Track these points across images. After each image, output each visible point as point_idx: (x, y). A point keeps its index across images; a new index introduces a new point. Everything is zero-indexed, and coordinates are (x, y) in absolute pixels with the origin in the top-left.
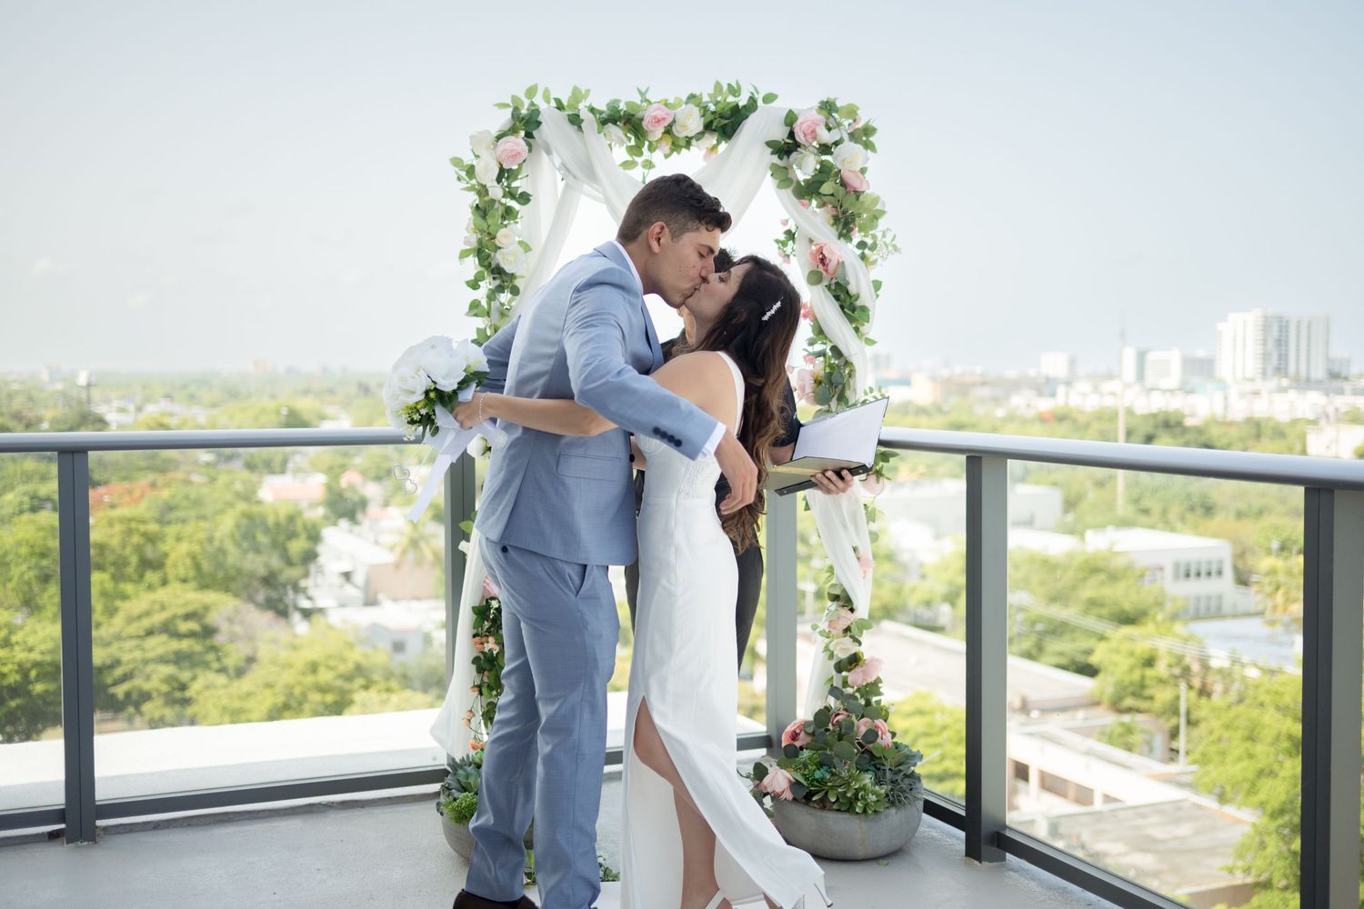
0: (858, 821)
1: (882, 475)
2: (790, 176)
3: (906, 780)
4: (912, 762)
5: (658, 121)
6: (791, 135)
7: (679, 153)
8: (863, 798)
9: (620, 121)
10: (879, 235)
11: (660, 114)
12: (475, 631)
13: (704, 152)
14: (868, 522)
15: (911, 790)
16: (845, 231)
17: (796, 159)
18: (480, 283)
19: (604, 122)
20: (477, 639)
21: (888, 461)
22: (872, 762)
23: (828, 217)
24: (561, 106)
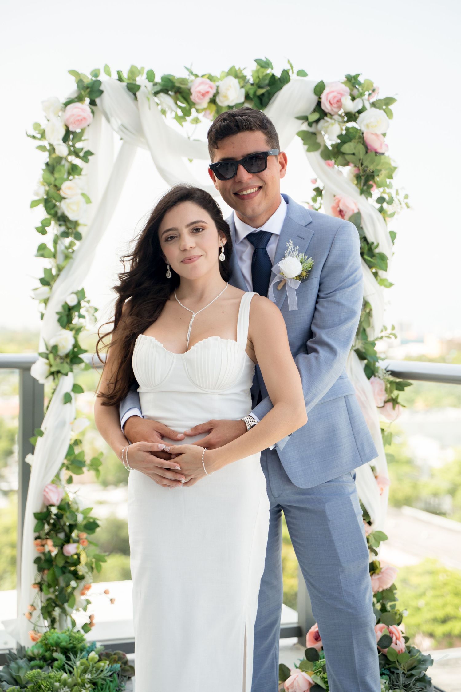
1: (397, 402)
2: (318, 141)
3: (419, 684)
4: (424, 667)
5: (204, 93)
6: (319, 104)
9: (171, 91)
10: (394, 192)
12: (37, 534)
14: (384, 445)
16: (365, 188)
17: (325, 126)
18: (47, 229)
19: (158, 92)
20: (39, 541)
21: (403, 390)
22: (387, 666)
23: (352, 176)
24: (120, 77)
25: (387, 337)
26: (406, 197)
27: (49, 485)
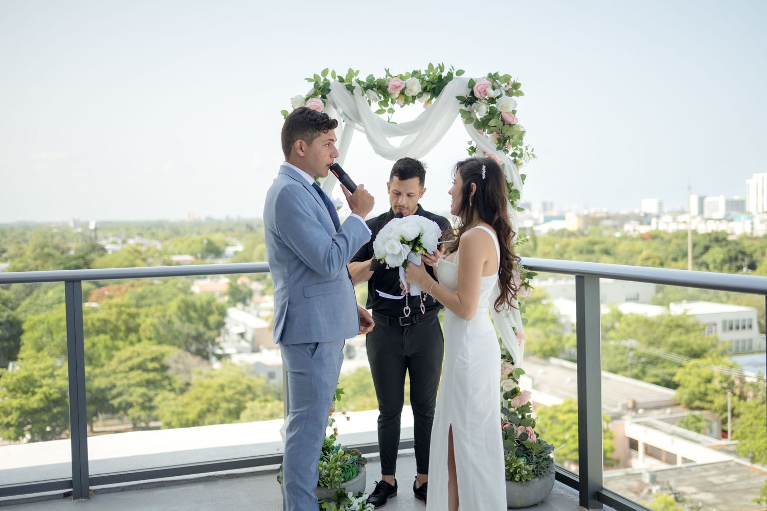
1: (528, 286)
2: (472, 116)
3: (545, 462)
4: (548, 451)
5: (397, 88)
6: (472, 93)
7: (409, 105)
8: (519, 472)
9: (375, 88)
10: (524, 149)
11: (397, 83)
13: (423, 103)
14: (521, 313)
15: (548, 467)
16: (504, 147)
17: (475, 107)
19: (366, 89)
21: (532, 278)
22: (525, 451)
24: (341, 80)
25: (521, 243)
26: (533, 150)
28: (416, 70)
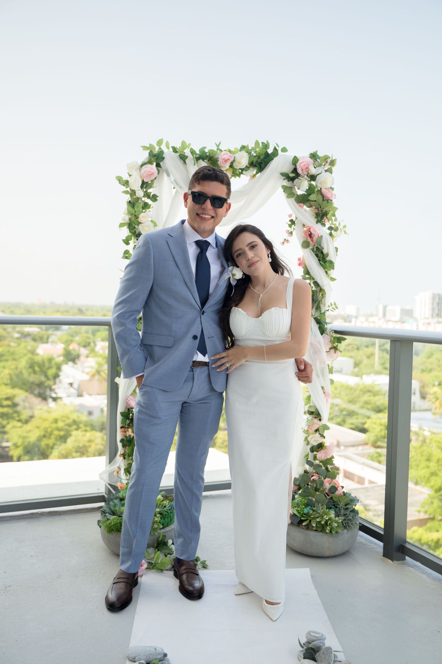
0: (327, 537)
1: (337, 349)
2: (293, 192)
3: (352, 514)
4: (354, 503)
5: (226, 161)
6: (295, 170)
7: (235, 178)
8: (330, 524)
9: (206, 160)
10: (338, 224)
11: (226, 157)
12: (122, 425)
13: (249, 177)
14: (329, 374)
15: (354, 518)
17: (298, 182)
18: (130, 242)
19: (198, 159)
20: (123, 429)
21: (341, 342)
22: (333, 504)
23: (313, 213)
24: (175, 150)
25: (330, 310)
26: (345, 227)
27: (129, 396)
28: (244, 145)
